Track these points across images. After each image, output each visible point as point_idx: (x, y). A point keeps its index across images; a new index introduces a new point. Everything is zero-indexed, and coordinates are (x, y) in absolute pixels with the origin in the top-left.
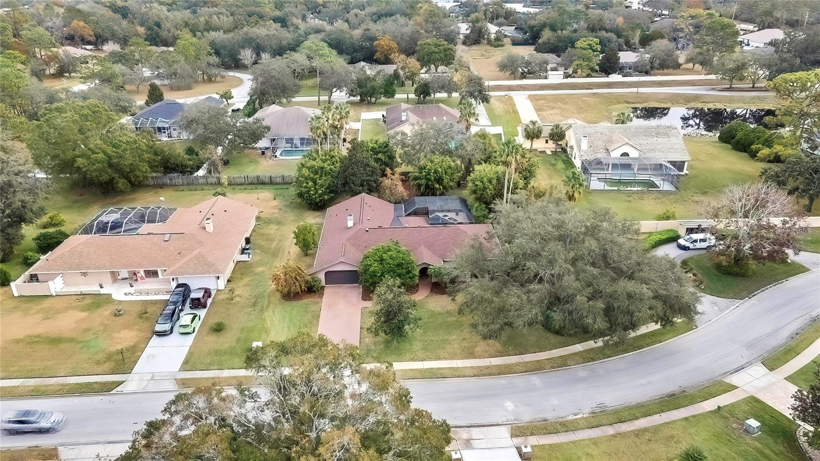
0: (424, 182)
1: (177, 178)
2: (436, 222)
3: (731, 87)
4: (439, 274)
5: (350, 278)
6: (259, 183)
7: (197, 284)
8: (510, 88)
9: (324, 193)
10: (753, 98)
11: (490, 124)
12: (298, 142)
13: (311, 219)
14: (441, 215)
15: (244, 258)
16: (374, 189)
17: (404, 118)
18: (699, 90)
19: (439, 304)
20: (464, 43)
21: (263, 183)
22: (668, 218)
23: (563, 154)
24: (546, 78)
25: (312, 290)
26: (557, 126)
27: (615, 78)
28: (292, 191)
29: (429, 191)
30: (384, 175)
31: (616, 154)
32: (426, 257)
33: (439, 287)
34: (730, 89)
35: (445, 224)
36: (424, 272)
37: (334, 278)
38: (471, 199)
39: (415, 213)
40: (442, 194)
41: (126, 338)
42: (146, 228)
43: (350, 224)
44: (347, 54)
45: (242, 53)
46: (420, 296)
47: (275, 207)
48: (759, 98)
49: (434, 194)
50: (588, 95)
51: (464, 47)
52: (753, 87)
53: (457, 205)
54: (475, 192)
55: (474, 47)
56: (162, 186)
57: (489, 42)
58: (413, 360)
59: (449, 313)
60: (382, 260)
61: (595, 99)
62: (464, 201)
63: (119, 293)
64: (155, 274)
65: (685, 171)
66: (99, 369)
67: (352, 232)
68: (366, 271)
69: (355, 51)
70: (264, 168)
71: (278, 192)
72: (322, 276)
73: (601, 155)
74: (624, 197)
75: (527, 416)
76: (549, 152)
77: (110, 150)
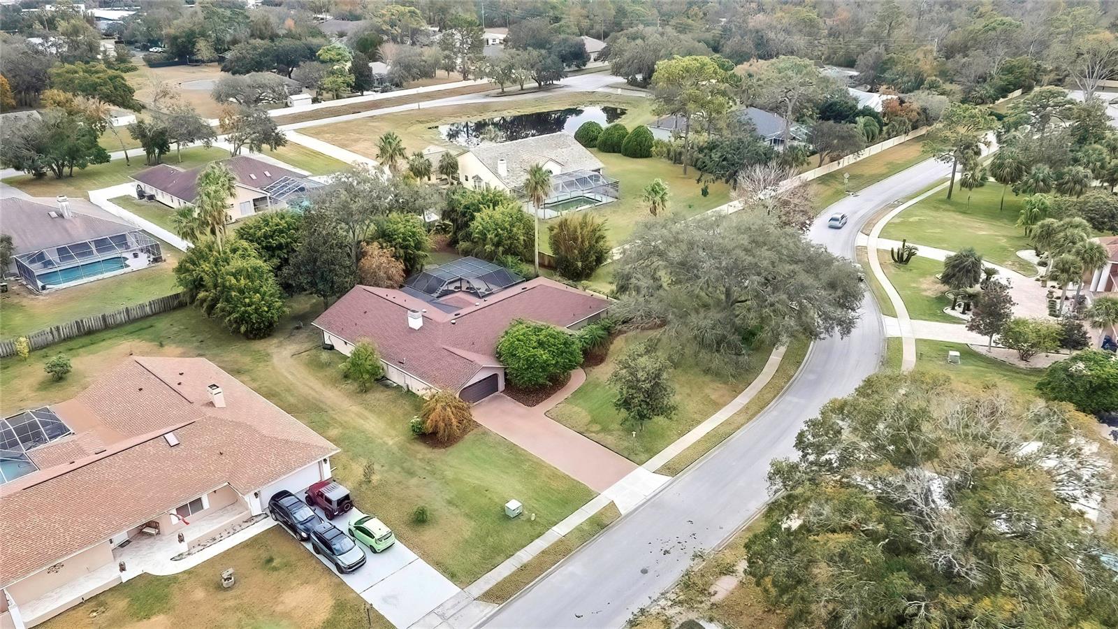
3: (503, 91)
10: (536, 100)
12: (54, 257)
18: (475, 98)
24: (287, 106)
26: (448, 155)
27: (369, 96)
34: (503, 94)
48: (542, 99)
50: (369, 120)
52: (522, 89)
58: (681, 434)
61: (384, 123)
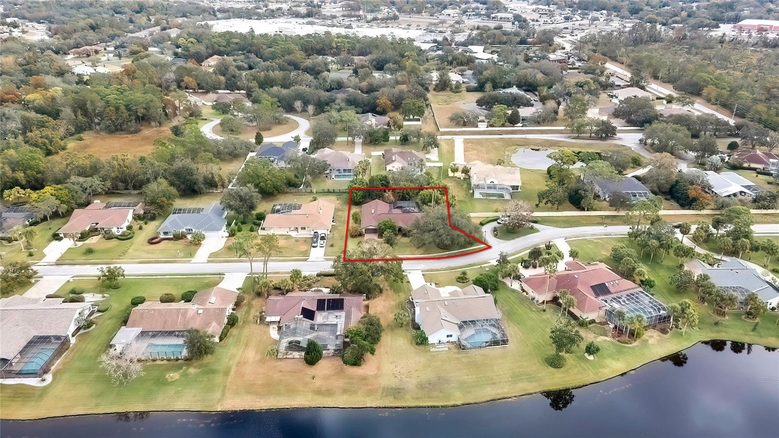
0: (401, 194)
1: (293, 190)
2: (405, 212)
3: (578, 136)
4: (404, 230)
5: (374, 231)
6: (329, 192)
7: (321, 232)
8: (455, 134)
9: (360, 199)
10: (587, 144)
11: (438, 160)
13: (355, 210)
14: (408, 208)
15: (334, 224)
16: (380, 197)
17: (394, 159)
18: (561, 137)
19: (405, 240)
20: (435, 90)
21: (330, 192)
22: (497, 212)
23: (468, 179)
24: (477, 127)
25: (361, 235)
26: (465, 167)
28: (346, 196)
29: (403, 199)
30: (385, 192)
31: (488, 182)
32: (400, 224)
33: (404, 235)
35: (409, 212)
36: (400, 230)
37: (368, 231)
38: (420, 202)
39: (398, 208)
40: (409, 200)
41: (304, 248)
42: (294, 212)
43: (373, 212)
44: (360, 107)
45: (295, 103)
46: (399, 237)
47: (338, 204)
48: (591, 144)
49: (406, 200)
50: (498, 140)
51: (435, 93)
52: (590, 137)
53: (414, 205)
54: (421, 200)
55: (441, 93)
56: (287, 193)
57: (451, 90)
59: (408, 243)
60: (385, 225)
61: (500, 143)
62: (417, 203)
63: (294, 234)
64: (305, 229)
65: (519, 190)
66: (301, 255)
67: (374, 215)
68: (380, 228)
69: (365, 105)
70: (328, 184)
71: (338, 197)
72: (364, 230)
73: (482, 182)
74: (487, 202)
75: (427, 268)
76: (462, 178)
77: (273, 179)
